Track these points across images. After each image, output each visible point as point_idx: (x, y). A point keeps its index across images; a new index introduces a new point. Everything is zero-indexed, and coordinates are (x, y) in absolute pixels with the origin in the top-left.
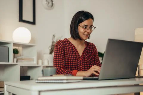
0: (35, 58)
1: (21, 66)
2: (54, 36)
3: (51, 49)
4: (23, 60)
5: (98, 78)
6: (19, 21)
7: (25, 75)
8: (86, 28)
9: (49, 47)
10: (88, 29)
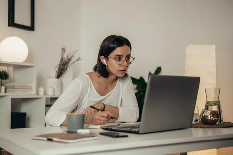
0: (34, 85)
1: (12, 99)
2: (64, 50)
3: (59, 70)
4: (15, 89)
5: (138, 131)
6: (9, 25)
7: (18, 112)
8: (120, 59)
9: (56, 67)
10: (123, 61)
